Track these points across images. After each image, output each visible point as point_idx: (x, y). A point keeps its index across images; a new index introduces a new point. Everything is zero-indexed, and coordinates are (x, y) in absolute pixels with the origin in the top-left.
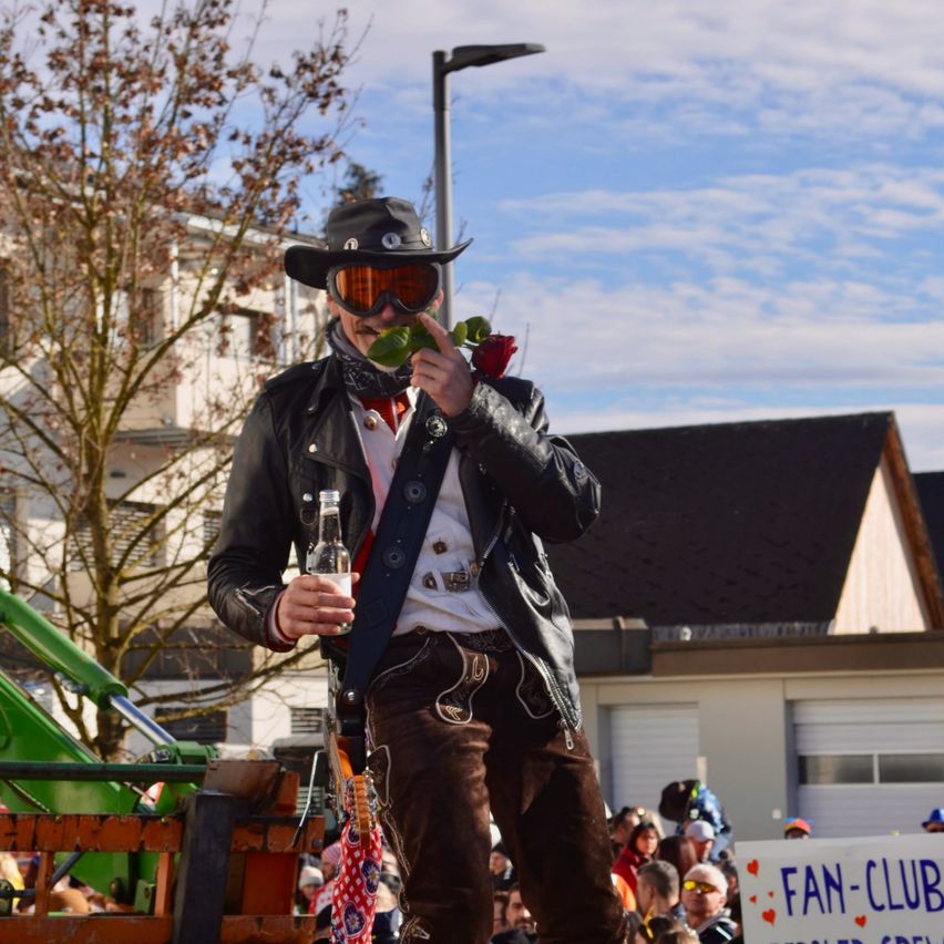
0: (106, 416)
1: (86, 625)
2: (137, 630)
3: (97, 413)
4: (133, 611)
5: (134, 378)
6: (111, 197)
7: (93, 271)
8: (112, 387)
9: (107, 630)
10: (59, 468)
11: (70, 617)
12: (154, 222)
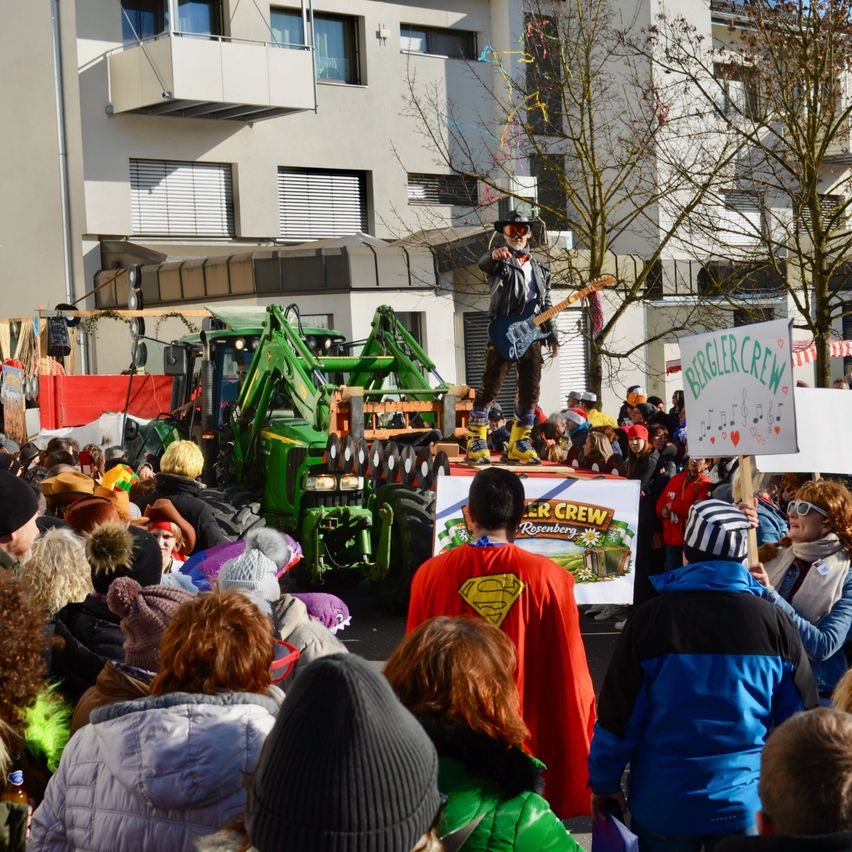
0: (817, 151)
1: (809, 264)
2: (837, 265)
3: (813, 150)
4: (835, 255)
5: (831, 130)
6: (817, 30)
7: (807, 71)
8: (821, 135)
9: (821, 266)
10: (792, 180)
11: (801, 260)
12: (841, 42)
